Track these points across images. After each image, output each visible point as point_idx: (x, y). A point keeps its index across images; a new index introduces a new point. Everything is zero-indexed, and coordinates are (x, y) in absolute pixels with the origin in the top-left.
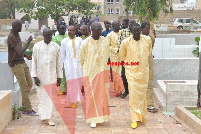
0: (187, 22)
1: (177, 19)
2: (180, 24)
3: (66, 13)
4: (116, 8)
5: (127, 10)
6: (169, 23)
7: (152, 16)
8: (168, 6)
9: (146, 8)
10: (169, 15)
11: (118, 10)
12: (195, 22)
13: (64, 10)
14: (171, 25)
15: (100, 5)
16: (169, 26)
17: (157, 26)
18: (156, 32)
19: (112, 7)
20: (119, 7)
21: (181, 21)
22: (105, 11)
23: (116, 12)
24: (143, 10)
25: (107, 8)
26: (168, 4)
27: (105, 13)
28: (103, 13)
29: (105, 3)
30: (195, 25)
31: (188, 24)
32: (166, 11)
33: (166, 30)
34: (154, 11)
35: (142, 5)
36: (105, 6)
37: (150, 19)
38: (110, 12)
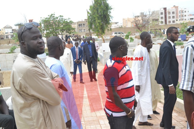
0: (119, 34)
1: (114, 32)
2: (116, 35)
3: (60, 33)
4: (83, 28)
5: (89, 30)
6: (110, 35)
7: (102, 33)
8: (109, 28)
9: (99, 29)
10: (110, 32)
11: (84, 30)
12: (123, 34)
13: (59, 32)
14: (111, 36)
15: (75, 27)
16: (110, 36)
17: (105, 37)
18: (105, 40)
19: (81, 28)
20: (85, 28)
21: (116, 33)
22: (78, 30)
23: (84, 31)
24: (98, 30)
25: (79, 29)
26: (109, 27)
27: (78, 32)
28: (77, 32)
29: (77, 27)
30: (123, 35)
31: (119, 35)
32: (108, 30)
33: (109, 38)
34: (103, 30)
35: (98, 28)
36: (78, 28)
37: (102, 34)
38: (81, 31)
